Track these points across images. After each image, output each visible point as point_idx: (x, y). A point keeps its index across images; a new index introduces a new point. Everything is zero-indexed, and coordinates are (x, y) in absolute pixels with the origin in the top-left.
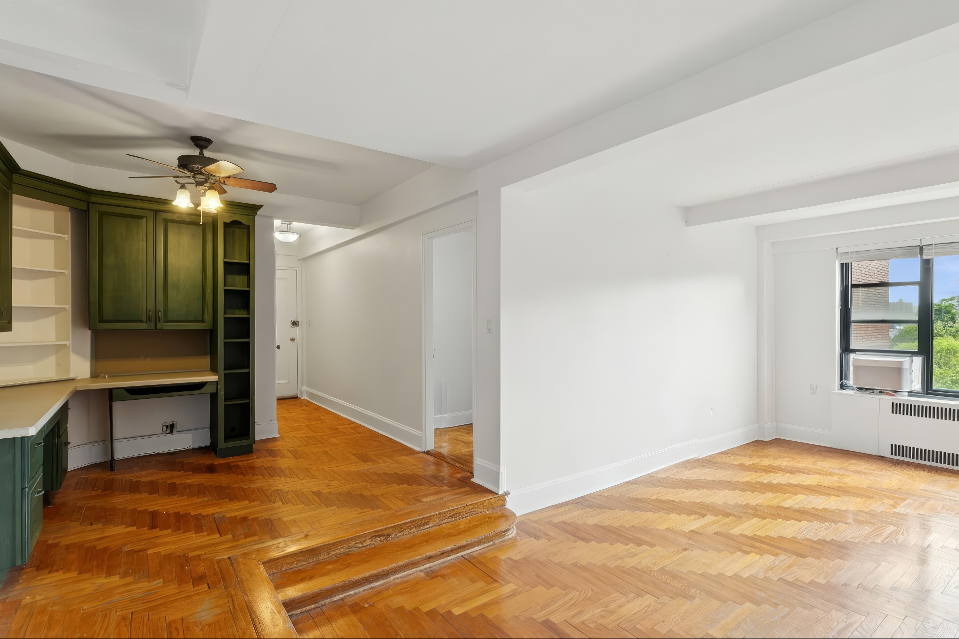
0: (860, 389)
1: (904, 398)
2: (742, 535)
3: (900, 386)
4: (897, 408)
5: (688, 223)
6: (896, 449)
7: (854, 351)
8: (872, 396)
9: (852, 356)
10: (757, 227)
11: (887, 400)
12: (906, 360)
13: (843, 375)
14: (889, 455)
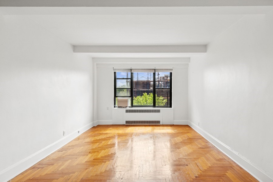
0: (119, 107)
1: (128, 108)
2: (101, 157)
3: (127, 105)
4: (127, 111)
5: (74, 51)
6: (127, 122)
7: (117, 97)
8: (121, 109)
9: (116, 98)
10: (93, 58)
11: (125, 109)
12: (128, 98)
13: (115, 104)
14: (125, 124)
